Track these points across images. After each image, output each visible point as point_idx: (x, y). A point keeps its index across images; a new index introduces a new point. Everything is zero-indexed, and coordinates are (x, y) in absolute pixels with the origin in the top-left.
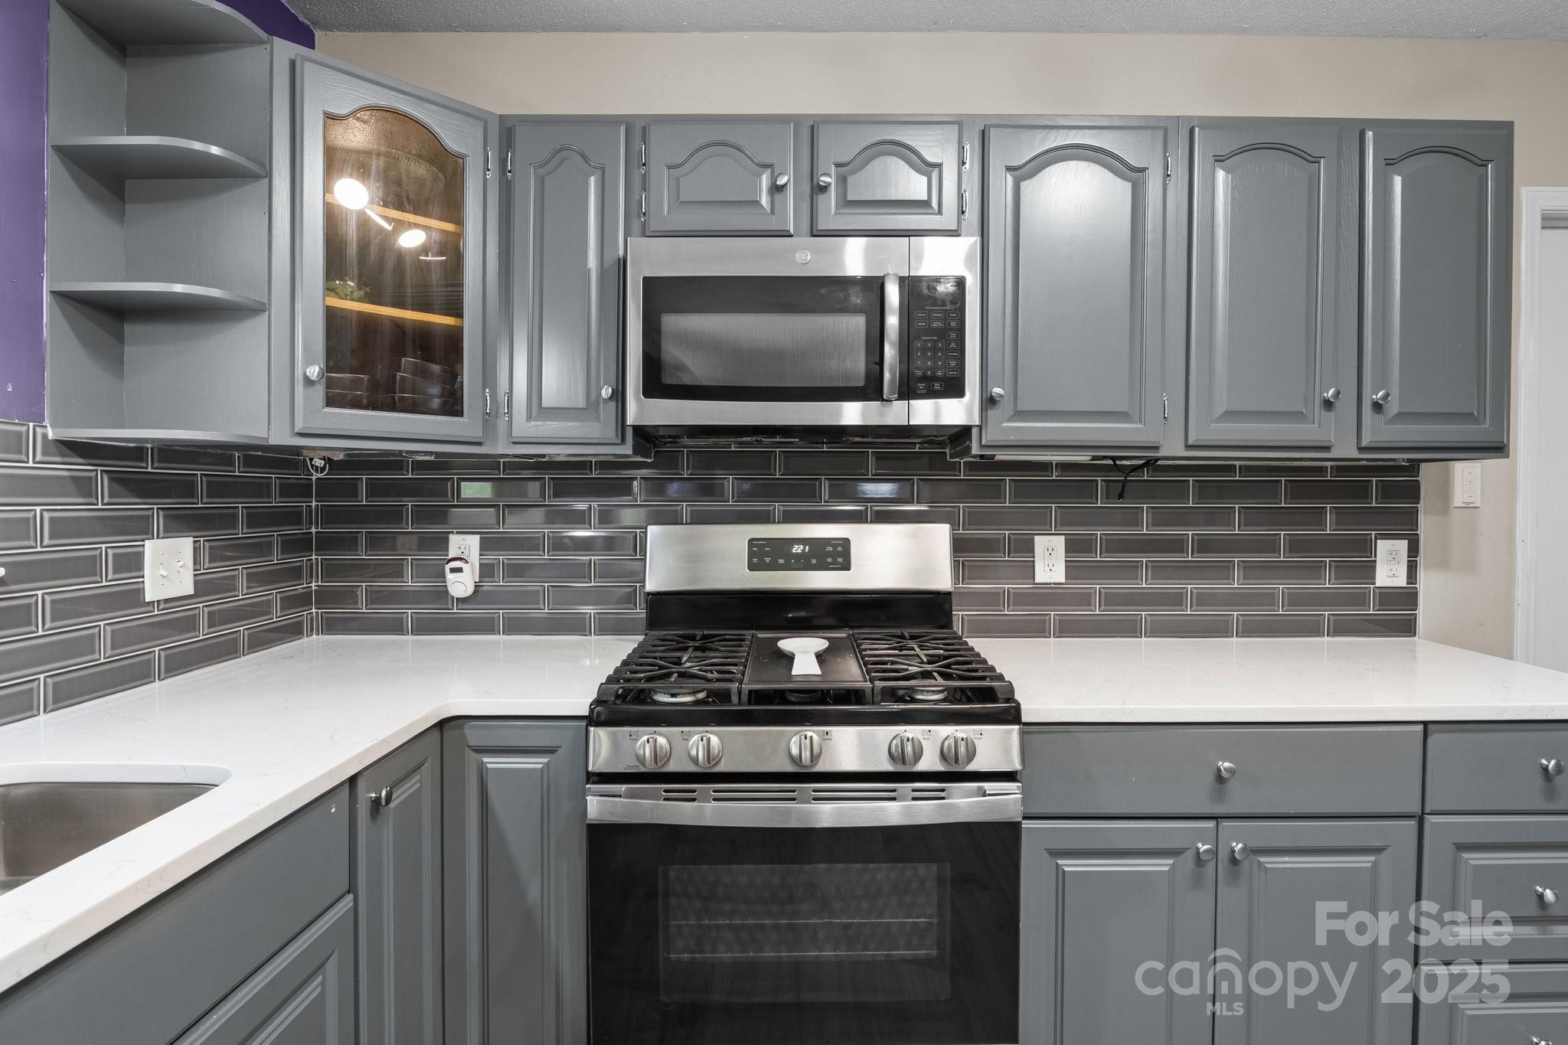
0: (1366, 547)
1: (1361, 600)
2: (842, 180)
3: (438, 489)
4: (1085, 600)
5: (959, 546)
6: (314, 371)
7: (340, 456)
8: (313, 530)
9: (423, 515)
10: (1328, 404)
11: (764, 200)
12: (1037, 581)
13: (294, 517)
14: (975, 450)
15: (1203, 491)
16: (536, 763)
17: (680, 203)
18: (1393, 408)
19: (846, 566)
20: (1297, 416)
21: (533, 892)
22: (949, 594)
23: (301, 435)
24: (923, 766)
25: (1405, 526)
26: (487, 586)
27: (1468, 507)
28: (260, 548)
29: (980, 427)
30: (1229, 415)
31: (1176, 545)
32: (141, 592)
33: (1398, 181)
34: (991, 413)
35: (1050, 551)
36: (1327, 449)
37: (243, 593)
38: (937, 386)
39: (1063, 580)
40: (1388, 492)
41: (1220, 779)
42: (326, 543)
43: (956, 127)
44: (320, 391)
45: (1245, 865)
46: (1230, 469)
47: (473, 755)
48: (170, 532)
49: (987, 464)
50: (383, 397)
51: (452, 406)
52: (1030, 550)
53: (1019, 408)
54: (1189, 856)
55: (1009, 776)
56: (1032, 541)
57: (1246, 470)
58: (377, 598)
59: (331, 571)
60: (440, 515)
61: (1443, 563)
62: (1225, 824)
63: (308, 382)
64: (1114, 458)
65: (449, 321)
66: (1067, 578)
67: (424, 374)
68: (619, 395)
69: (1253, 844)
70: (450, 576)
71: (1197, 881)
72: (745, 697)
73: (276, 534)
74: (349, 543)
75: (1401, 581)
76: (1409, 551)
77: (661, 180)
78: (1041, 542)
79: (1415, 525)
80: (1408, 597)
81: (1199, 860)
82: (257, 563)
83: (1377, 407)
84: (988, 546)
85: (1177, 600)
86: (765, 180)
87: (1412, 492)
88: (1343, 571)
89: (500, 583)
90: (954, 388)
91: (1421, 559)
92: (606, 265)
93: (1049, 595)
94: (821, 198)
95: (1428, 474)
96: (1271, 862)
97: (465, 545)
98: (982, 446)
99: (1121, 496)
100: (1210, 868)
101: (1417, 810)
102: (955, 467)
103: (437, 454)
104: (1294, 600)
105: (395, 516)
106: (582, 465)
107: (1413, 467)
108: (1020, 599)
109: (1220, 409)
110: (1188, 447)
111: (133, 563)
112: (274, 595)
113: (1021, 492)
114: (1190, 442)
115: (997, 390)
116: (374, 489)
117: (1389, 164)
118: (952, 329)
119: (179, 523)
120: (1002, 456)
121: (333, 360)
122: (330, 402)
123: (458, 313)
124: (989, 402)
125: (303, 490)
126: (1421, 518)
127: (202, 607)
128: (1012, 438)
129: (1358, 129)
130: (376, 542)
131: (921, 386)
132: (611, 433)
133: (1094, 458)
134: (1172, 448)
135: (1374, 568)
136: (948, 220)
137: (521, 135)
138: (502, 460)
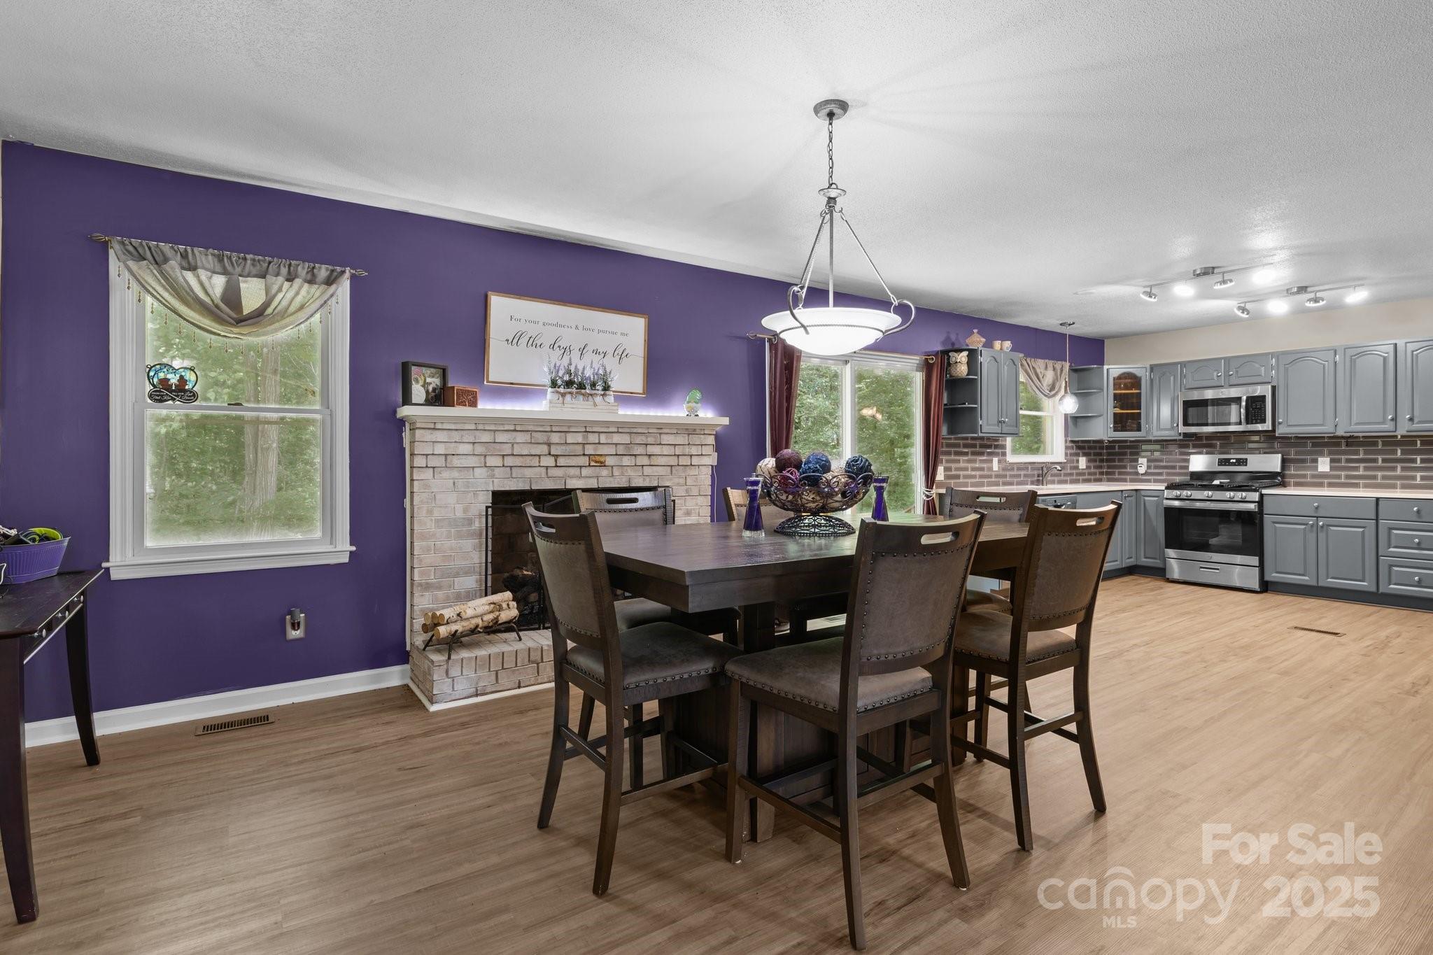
2: (1237, 372)
3: (1136, 447)
4: (1338, 477)
5: (1284, 459)
6: (1112, 426)
9: (1132, 454)
11: (1215, 378)
12: (1319, 471)
13: (1100, 454)
17: (1194, 381)
18: (1416, 420)
19: (1247, 465)
20: (1381, 423)
22: (1279, 472)
23: (1106, 437)
26: (1149, 471)
28: (1095, 461)
30: (1357, 424)
31: (1374, 461)
32: (1078, 467)
34: (1280, 426)
35: (1324, 462)
37: (1092, 470)
38: (1258, 421)
39: (1329, 470)
41: (1315, 508)
42: (1108, 461)
43: (1271, 356)
44: (1112, 430)
45: (1325, 528)
48: (1083, 456)
50: (1124, 429)
51: (1139, 429)
52: (1315, 462)
53: (1289, 424)
54: (1309, 525)
56: (1317, 459)
58: (1120, 473)
59: (1109, 467)
60: (1137, 454)
62: (1319, 518)
63: (1109, 427)
65: (1138, 411)
67: (1133, 423)
68: (1178, 426)
69: (1327, 523)
70: (1139, 468)
73: (1098, 458)
74: (1114, 461)
77: (1189, 376)
78: (1320, 459)
81: (1312, 526)
82: (1095, 464)
83: (1409, 420)
84: (1297, 460)
85: (1374, 478)
86: (1215, 374)
89: (1152, 471)
90: (1264, 421)
92: (1175, 396)
93: (1324, 475)
94: (1230, 376)
96: (1332, 528)
97: (1143, 461)
98: (1278, 434)
101: (1376, 519)
103: (1135, 440)
105: (1125, 454)
106: (1167, 440)
108: (1313, 476)
109: (1354, 421)
111: (1078, 461)
112: (1097, 471)
113: (1313, 445)
114: (1345, 431)
115: (1281, 420)
116: (1119, 447)
118: (1262, 406)
119: (1085, 455)
121: (1115, 422)
122: (1114, 431)
123: (1140, 410)
124: (1279, 423)
125: (1102, 448)
127: (1086, 471)
130: (1120, 460)
131: (1254, 421)
132: (1176, 434)
136: (1267, 379)
137: (1155, 369)
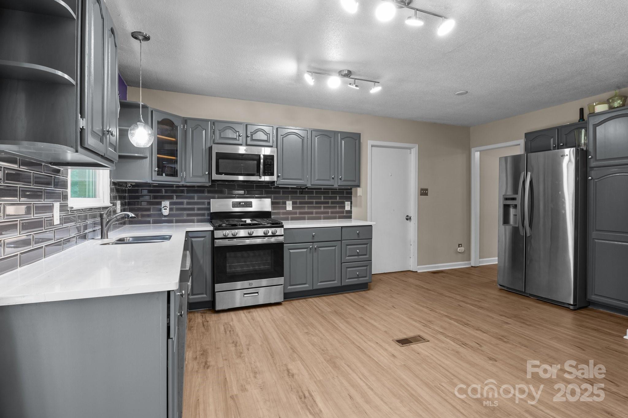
0: (344, 203)
1: (343, 212)
2: (252, 135)
4: (296, 213)
5: (273, 203)
6: (156, 169)
7: (134, 184)
8: (127, 201)
9: (156, 197)
10: (333, 178)
11: (237, 138)
12: (287, 210)
14: (276, 185)
15: (317, 193)
16: (202, 239)
17: (221, 138)
18: (343, 179)
19: (251, 207)
20: (328, 180)
21: (201, 262)
22: (271, 212)
23: (153, 181)
24: (269, 234)
25: (350, 199)
26: (172, 212)
27: (360, 196)
29: (276, 181)
30: (318, 180)
31: (312, 203)
32: (116, 211)
33: (343, 142)
34: (279, 178)
35: (289, 204)
36: (333, 186)
38: (269, 174)
40: (347, 193)
41: (313, 236)
43: (272, 127)
45: (317, 249)
46: (321, 189)
47: (190, 238)
49: (278, 187)
52: (286, 204)
53: (284, 178)
54: (309, 248)
55: (282, 235)
57: (324, 189)
61: (356, 206)
62: (314, 243)
63: (155, 171)
64: (300, 187)
65: (175, 158)
66: (292, 209)
68: (210, 174)
69: (318, 246)
70: (163, 211)
71: (310, 252)
72: (240, 225)
75: (349, 209)
76: (351, 203)
77: (217, 133)
78: (287, 202)
79: (351, 199)
80: (350, 212)
81: (310, 249)
83: (340, 179)
84: (278, 203)
85: (312, 213)
86: (237, 134)
87: (351, 193)
88: (340, 207)
89: (174, 212)
90: (272, 174)
91: (352, 205)
92: (206, 148)
93: (289, 213)
94: (248, 138)
95: (353, 190)
96: (321, 249)
97: (166, 204)
98: (277, 184)
99: (302, 194)
100: (312, 249)
101: (341, 240)
102: (271, 188)
103: (159, 184)
104: (332, 213)
106: (194, 187)
107: (351, 189)
108: (284, 214)
109: (317, 178)
110: (311, 185)
111: (116, 205)
113: (284, 193)
114: (312, 184)
115: (279, 175)
117: (342, 139)
118: (272, 164)
120: (280, 186)
121: (158, 166)
122: (157, 175)
123: (177, 157)
124: (278, 177)
126: (353, 198)
128: (282, 183)
129: (337, 132)
131: (267, 174)
132: (207, 181)
133: (297, 187)
134: (309, 185)
135: (345, 207)
136: (271, 144)
137: (188, 122)
138: (174, 185)
